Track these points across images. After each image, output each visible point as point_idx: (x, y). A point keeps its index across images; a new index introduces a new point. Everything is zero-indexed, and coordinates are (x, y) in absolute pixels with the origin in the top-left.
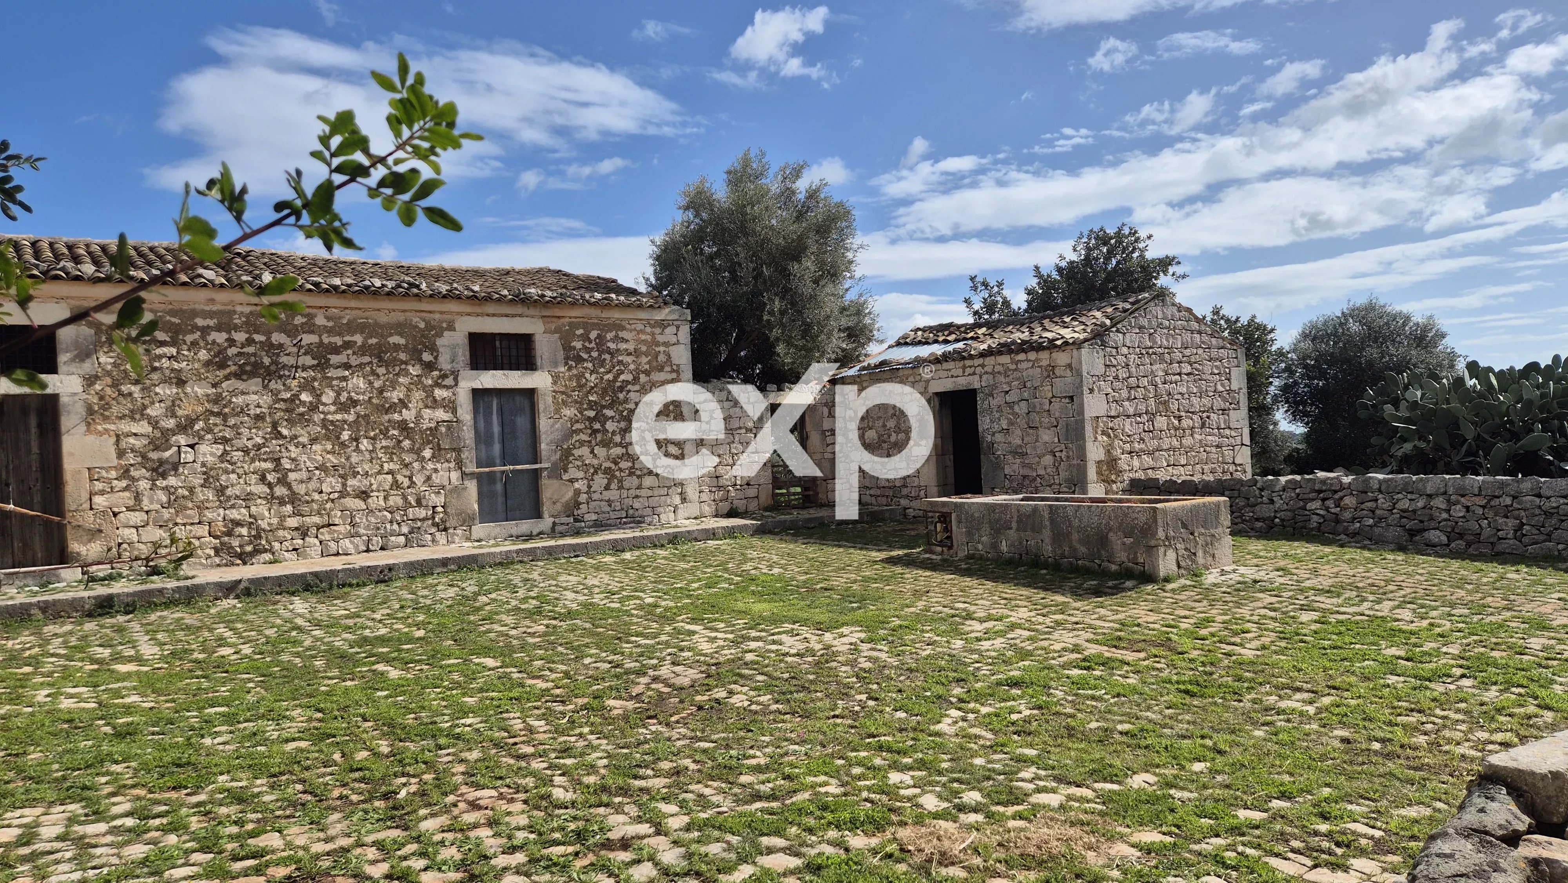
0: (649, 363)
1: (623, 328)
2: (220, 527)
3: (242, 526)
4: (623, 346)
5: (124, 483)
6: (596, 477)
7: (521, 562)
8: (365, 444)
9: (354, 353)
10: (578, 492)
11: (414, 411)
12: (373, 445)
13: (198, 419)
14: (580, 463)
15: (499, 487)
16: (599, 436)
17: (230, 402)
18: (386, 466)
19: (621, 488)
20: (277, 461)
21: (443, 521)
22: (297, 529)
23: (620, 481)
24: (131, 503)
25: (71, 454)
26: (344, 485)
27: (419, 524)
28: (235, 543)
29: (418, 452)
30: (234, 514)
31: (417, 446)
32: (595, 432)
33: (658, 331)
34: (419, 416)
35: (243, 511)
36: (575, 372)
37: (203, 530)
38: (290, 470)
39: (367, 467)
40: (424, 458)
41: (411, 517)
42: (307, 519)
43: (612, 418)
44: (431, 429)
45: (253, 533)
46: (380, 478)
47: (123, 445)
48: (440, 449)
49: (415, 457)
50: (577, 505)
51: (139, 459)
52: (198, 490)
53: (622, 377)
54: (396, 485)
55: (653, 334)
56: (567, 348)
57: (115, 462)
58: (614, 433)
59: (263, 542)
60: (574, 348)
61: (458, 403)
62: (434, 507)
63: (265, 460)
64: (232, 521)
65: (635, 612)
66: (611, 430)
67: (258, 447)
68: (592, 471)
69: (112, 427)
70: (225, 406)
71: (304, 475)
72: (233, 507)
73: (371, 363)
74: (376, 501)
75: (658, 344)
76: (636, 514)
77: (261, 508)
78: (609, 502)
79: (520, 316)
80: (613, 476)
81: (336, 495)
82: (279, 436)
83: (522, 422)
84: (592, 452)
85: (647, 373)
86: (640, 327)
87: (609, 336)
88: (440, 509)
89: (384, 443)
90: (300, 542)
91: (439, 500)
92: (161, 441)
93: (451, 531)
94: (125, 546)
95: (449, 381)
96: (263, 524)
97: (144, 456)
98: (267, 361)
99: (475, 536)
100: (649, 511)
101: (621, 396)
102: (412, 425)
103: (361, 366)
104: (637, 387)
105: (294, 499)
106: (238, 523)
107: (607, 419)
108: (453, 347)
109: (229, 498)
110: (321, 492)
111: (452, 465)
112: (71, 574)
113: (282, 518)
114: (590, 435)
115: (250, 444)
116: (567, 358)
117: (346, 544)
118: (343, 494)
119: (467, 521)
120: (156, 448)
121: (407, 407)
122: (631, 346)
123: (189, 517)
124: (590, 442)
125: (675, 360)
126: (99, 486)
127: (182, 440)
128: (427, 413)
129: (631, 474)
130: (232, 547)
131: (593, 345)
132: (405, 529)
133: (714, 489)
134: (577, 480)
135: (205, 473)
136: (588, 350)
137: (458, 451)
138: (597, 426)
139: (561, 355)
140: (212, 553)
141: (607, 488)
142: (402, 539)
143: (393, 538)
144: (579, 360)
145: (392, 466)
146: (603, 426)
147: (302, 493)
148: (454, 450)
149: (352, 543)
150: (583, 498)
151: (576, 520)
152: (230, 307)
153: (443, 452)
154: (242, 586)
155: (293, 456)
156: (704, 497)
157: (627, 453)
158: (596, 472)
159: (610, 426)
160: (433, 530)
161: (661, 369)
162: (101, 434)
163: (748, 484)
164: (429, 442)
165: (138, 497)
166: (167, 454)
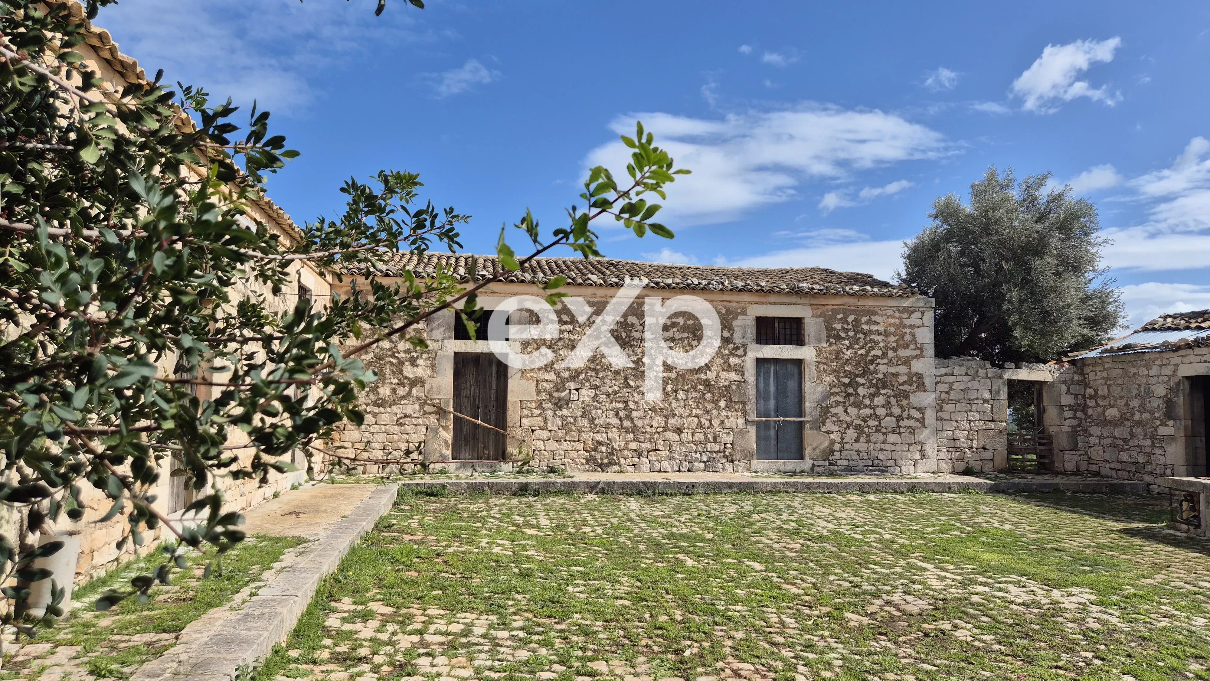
0: (896, 341)
1: (876, 314)
2: (590, 445)
3: (603, 445)
4: (875, 328)
5: (539, 411)
6: (848, 431)
7: (786, 492)
8: (681, 395)
9: (678, 331)
10: (832, 442)
11: (715, 373)
12: (686, 395)
13: (581, 372)
14: (835, 419)
15: (772, 433)
16: (852, 399)
17: (601, 361)
18: (694, 411)
19: (868, 441)
20: (626, 403)
21: (731, 455)
22: (635, 451)
23: (868, 436)
24: (542, 424)
25: (512, 391)
26: (666, 422)
27: (714, 455)
28: (598, 457)
29: (716, 403)
30: (598, 437)
31: (716, 398)
32: (848, 395)
33: (905, 315)
34: (718, 377)
35: (604, 435)
36: (834, 347)
37: (580, 446)
38: (634, 410)
39: (681, 411)
40: (720, 407)
41: (709, 449)
42: (642, 445)
43: (863, 384)
44: (725, 386)
45: (609, 451)
46: (690, 419)
47: (540, 387)
48: (731, 401)
49: (714, 406)
50: (832, 452)
51: (548, 397)
52: (579, 419)
53: (873, 353)
54: (700, 425)
55: (901, 318)
56: (829, 328)
57: (535, 398)
58: (864, 397)
59: (615, 458)
60: (835, 329)
61: (745, 368)
62: (725, 444)
63: (619, 402)
64: (597, 441)
65: (875, 544)
66: (862, 395)
67: (616, 393)
68: (845, 426)
69: (535, 375)
70: (598, 364)
71: (641, 413)
72: (598, 432)
73: (688, 337)
74: (686, 436)
75: (905, 327)
76: (881, 464)
77: (614, 434)
78: (858, 452)
79: (794, 304)
80: (863, 432)
81: (661, 429)
82: (628, 386)
83: (792, 384)
84: (846, 411)
85: (894, 350)
86: (890, 312)
87: (864, 320)
88: (729, 446)
89: (694, 395)
90: (637, 460)
91: (728, 439)
92: (559, 386)
93: (736, 462)
94: (537, 452)
95: (740, 352)
96: (615, 446)
97: (551, 395)
98: (624, 335)
99: (753, 469)
100: (891, 462)
101: (872, 367)
102: (713, 383)
103: (682, 339)
104: (885, 361)
105: (634, 429)
106: (600, 443)
107: (859, 385)
108: (744, 327)
109: (596, 426)
110: (652, 426)
111: (739, 414)
112: (507, 467)
113: (627, 442)
114: (845, 398)
115: (610, 390)
116: (829, 337)
117: (666, 464)
118: (665, 429)
119: (748, 457)
120: (558, 390)
121: (710, 370)
122: (881, 328)
123: (573, 436)
124: (844, 403)
125: (919, 340)
126: (525, 412)
127: (572, 385)
128: (724, 374)
129: (878, 431)
130: (596, 459)
131: (850, 327)
132: (705, 458)
133: (951, 450)
134: (833, 432)
135: (583, 408)
136: (846, 331)
137: (744, 403)
138: (851, 390)
139: (824, 334)
140: (584, 461)
141: (857, 440)
142: (702, 465)
143: (696, 464)
144: (838, 338)
145: (698, 411)
146: (855, 391)
147: (640, 426)
148: (741, 402)
149: (669, 464)
150: (837, 447)
151: (830, 464)
152: (604, 299)
153: (733, 404)
154: (600, 486)
155: (636, 400)
156: (942, 455)
157: (875, 414)
158: (848, 427)
159: (861, 391)
160: (724, 461)
161: (907, 347)
162: (528, 379)
163: (984, 448)
164: (724, 396)
165: (545, 421)
166: (563, 394)
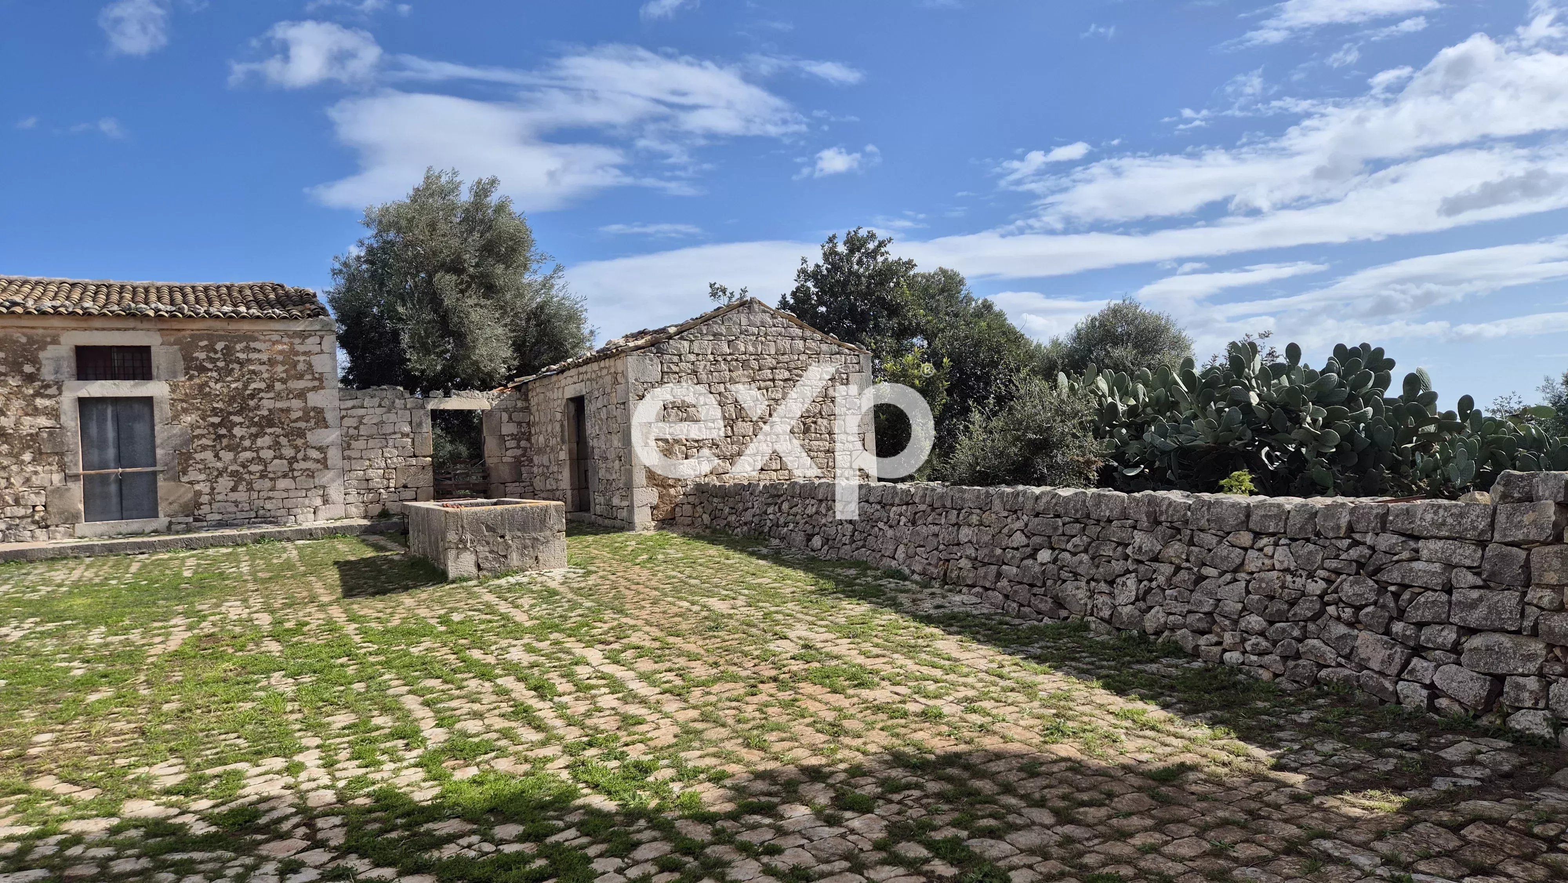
0: (286, 371)
1: (255, 339)
4: (255, 356)
6: (220, 480)
10: (199, 494)
11: (13, 419)
14: (201, 466)
15: (112, 488)
16: (225, 442)
19: (250, 489)
21: (43, 519)
23: (250, 483)
27: (17, 521)
29: (17, 456)
31: (15, 451)
32: (220, 437)
33: (297, 341)
34: (18, 423)
36: (197, 381)
40: (23, 461)
41: (9, 515)
43: (241, 424)
44: (31, 435)
48: (41, 453)
49: (14, 460)
50: (198, 505)
53: (253, 386)
55: (291, 344)
56: (188, 359)
58: (242, 438)
60: (197, 359)
61: (61, 411)
62: (34, 507)
66: (239, 435)
68: (215, 473)
75: (297, 354)
76: (268, 514)
78: (236, 503)
79: (133, 329)
80: (242, 479)
83: (140, 428)
84: (216, 456)
85: (283, 381)
86: (275, 337)
87: (239, 347)
88: (41, 508)
91: (40, 500)
93: (52, 528)
95: (53, 391)
99: (78, 533)
100: (283, 512)
101: (252, 403)
102: (11, 431)
104: (272, 395)
107: (235, 424)
108: (57, 360)
111: (55, 468)
114: (214, 440)
116: (187, 369)
119: (71, 519)
122: (263, 356)
124: (214, 446)
125: (318, 368)
128: (27, 420)
129: (262, 477)
131: (219, 355)
133: (363, 492)
134: (198, 482)
136: (213, 361)
137: (61, 454)
138: (223, 431)
139: (181, 365)
141: (234, 489)
144: (202, 369)
146: (229, 431)
148: (57, 454)
150: (205, 499)
151: (196, 520)
153: (44, 457)
156: (350, 499)
157: (259, 457)
158: (220, 474)
159: (238, 431)
160: (33, 527)
161: (301, 377)
163: (404, 487)
164: (29, 447)
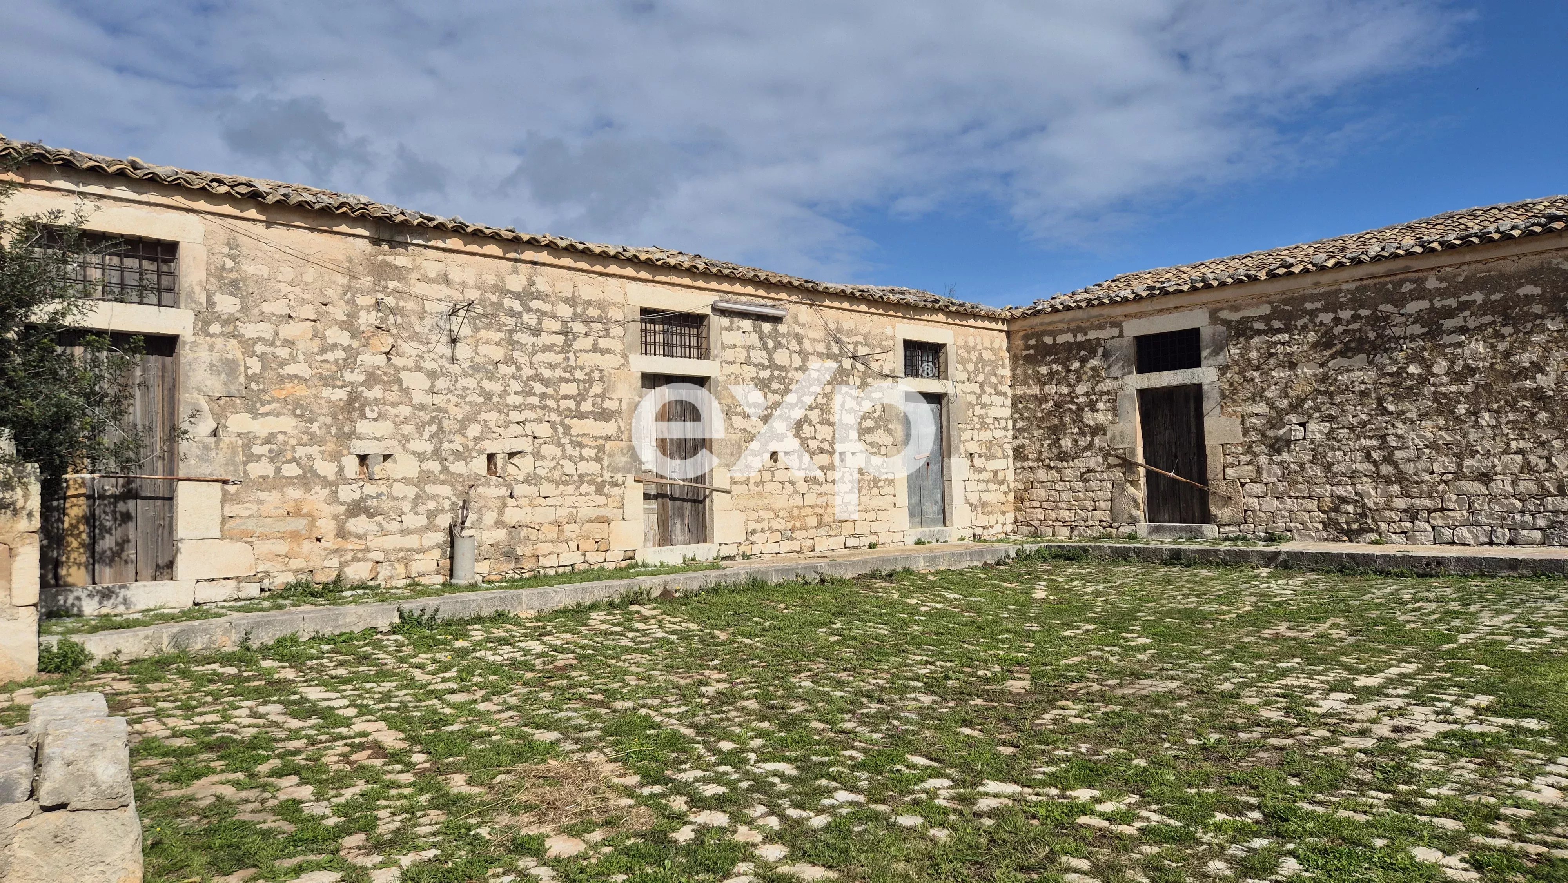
2: (1327, 502)
3: (1348, 503)
5: (1248, 458)
8: (1486, 418)
9: (1472, 314)
12: (1497, 419)
13: (1307, 398)
17: (1336, 380)
18: (1514, 445)
20: (1383, 438)
22: (1405, 511)
24: (1254, 475)
25: (1210, 433)
26: (1460, 466)
28: (1342, 519)
30: (1340, 491)
35: (1349, 488)
37: (1313, 505)
38: (1397, 448)
39: (1488, 445)
42: (1417, 501)
45: (1359, 511)
46: (1506, 458)
47: (1247, 424)
51: (1259, 437)
52: (1308, 465)
54: (1528, 467)
57: (1241, 439)
59: (1369, 521)
63: (1370, 438)
64: (1339, 497)
67: (1364, 424)
69: (1239, 409)
70: (1331, 385)
71: (1412, 453)
72: (1339, 483)
73: (1494, 322)
74: (1502, 485)
77: (1367, 486)
81: (1450, 476)
82: (1386, 412)
89: (1511, 417)
90: (1409, 525)
92: (1276, 420)
94: (1249, 513)
96: (1369, 503)
97: (1263, 434)
98: (1372, 335)
103: (1481, 328)
105: (1401, 478)
106: (1344, 500)
109: (1335, 475)
110: (1433, 473)
112: (1210, 531)
113: (1390, 498)
115: (1355, 421)
117: (1464, 532)
118: (1459, 476)
120: (1273, 427)
121: (1543, 372)
123: (1300, 491)
126: (1230, 459)
127: (1294, 418)
130: (1339, 523)
132: (1541, 523)
135: (1313, 450)
140: (1321, 527)
142: (1537, 535)
143: (1525, 532)
145: (1522, 444)
147: (1411, 472)
149: (1469, 531)
152: (1336, 287)
155: (1400, 432)
162: (1230, 415)
165: (1258, 470)
166: (1282, 432)
